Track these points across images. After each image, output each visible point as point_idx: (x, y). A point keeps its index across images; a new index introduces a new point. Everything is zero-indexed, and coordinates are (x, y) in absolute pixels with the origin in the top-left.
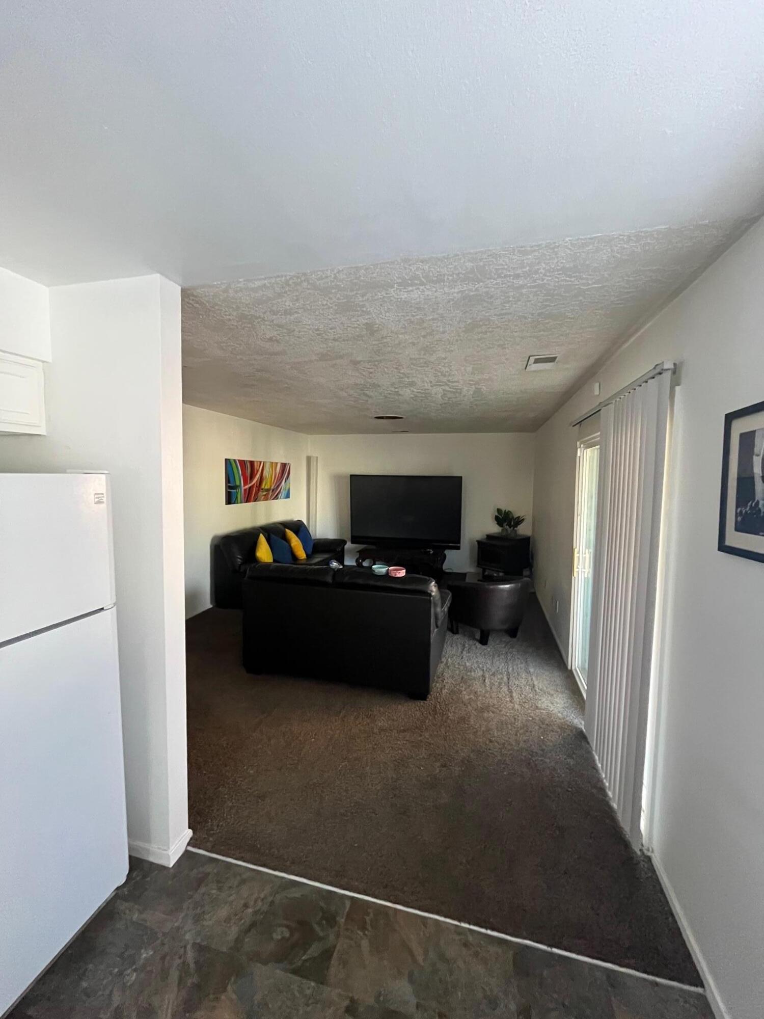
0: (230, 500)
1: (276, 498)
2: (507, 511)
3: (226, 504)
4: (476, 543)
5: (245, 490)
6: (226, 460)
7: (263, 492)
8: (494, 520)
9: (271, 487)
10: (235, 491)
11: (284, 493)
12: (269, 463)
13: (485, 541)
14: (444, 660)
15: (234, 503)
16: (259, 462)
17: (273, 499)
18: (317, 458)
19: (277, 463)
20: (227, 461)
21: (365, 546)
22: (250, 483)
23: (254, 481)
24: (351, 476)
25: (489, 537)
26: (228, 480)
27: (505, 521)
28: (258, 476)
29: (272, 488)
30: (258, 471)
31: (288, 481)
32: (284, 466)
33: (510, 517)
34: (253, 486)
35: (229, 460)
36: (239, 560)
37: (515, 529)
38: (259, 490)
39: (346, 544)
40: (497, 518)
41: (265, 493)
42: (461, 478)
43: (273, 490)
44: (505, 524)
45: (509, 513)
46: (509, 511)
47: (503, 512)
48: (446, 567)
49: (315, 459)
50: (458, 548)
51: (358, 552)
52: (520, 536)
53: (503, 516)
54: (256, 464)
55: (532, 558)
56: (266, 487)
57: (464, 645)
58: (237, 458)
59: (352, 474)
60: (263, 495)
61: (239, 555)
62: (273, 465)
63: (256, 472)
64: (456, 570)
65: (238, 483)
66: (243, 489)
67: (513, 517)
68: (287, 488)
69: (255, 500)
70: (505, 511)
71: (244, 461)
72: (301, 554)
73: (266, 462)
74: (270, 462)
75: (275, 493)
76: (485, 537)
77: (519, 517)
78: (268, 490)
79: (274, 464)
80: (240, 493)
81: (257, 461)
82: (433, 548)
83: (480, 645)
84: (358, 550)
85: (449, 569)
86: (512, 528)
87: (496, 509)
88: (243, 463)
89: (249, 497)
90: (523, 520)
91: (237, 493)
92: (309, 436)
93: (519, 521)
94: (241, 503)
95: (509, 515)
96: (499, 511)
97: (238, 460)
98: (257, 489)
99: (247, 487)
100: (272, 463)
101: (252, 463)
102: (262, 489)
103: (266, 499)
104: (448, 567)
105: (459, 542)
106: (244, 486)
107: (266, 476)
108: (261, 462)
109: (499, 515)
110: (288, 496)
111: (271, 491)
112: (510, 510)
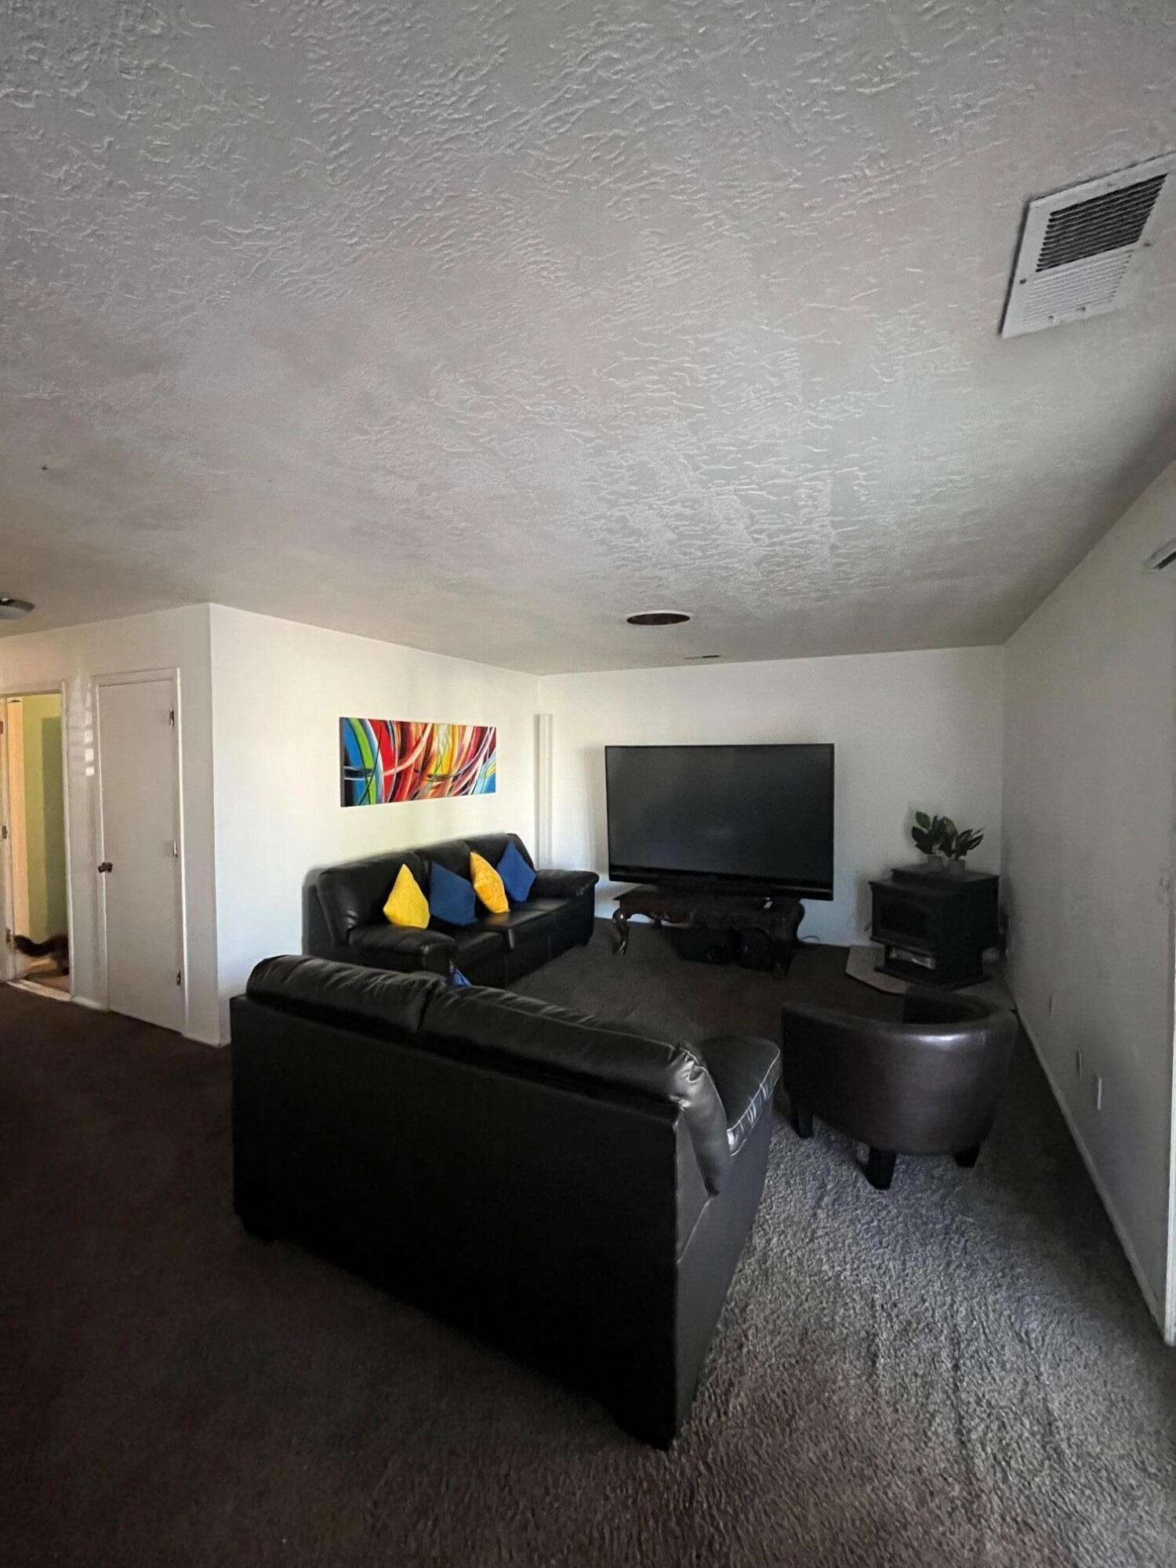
0: (349, 799)
1: (464, 791)
2: (939, 819)
3: (342, 806)
4: (869, 887)
5: (388, 779)
6: (341, 719)
7: (432, 781)
8: (910, 836)
9: (450, 771)
10: (364, 779)
11: (480, 783)
12: (445, 727)
13: (889, 883)
14: (758, 1241)
15: (360, 804)
16: (422, 724)
17: (456, 794)
18: (551, 716)
19: (464, 728)
20: (345, 722)
21: (638, 885)
22: (400, 764)
23: (411, 761)
24: (606, 747)
25: (898, 874)
26: (346, 760)
27: (937, 841)
28: (420, 750)
29: (454, 773)
30: (418, 742)
31: (490, 761)
32: (481, 732)
33: (949, 830)
34: (407, 770)
35: (347, 719)
36: (351, 921)
37: (962, 858)
38: (421, 778)
39: (597, 881)
40: (916, 834)
41: (436, 784)
42: (831, 746)
43: (455, 778)
44: (936, 847)
45: (945, 822)
46: (945, 818)
47: (931, 821)
48: (804, 932)
49: (547, 718)
50: (829, 897)
51: (617, 899)
52: (973, 873)
53: (930, 828)
54: (413, 728)
55: (1005, 925)
56: (439, 772)
57: (823, 1186)
58: (367, 716)
59: (608, 744)
60: (433, 788)
61: (351, 909)
62: (456, 731)
63: (414, 744)
64: (827, 940)
65: (369, 765)
66: (382, 774)
67: (955, 832)
68: (489, 774)
69: (413, 797)
70: (936, 818)
71: (385, 722)
72: (498, 903)
73: (438, 725)
74: (449, 725)
75: (459, 784)
76: (891, 874)
77: (969, 832)
78: (444, 778)
79: (457, 728)
80: (377, 783)
81: (417, 724)
82: (774, 894)
83: (870, 1187)
84: (619, 894)
85: (811, 937)
86: (954, 856)
87: (914, 813)
88: (381, 728)
89: (396, 791)
90: (980, 837)
91: (368, 784)
92: (540, 677)
93: (968, 841)
94: (378, 801)
95: (945, 826)
96: (921, 817)
97: (371, 721)
98: (419, 775)
99: (393, 771)
100: (453, 727)
101: (404, 727)
102: (430, 776)
103: (439, 792)
104: (808, 934)
105: (830, 885)
106: (386, 769)
107: (439, 752)
108: (426, 725)
109: (920, 827)
110: (491, 788)
111: (451, 779)
112: (949, 816)
